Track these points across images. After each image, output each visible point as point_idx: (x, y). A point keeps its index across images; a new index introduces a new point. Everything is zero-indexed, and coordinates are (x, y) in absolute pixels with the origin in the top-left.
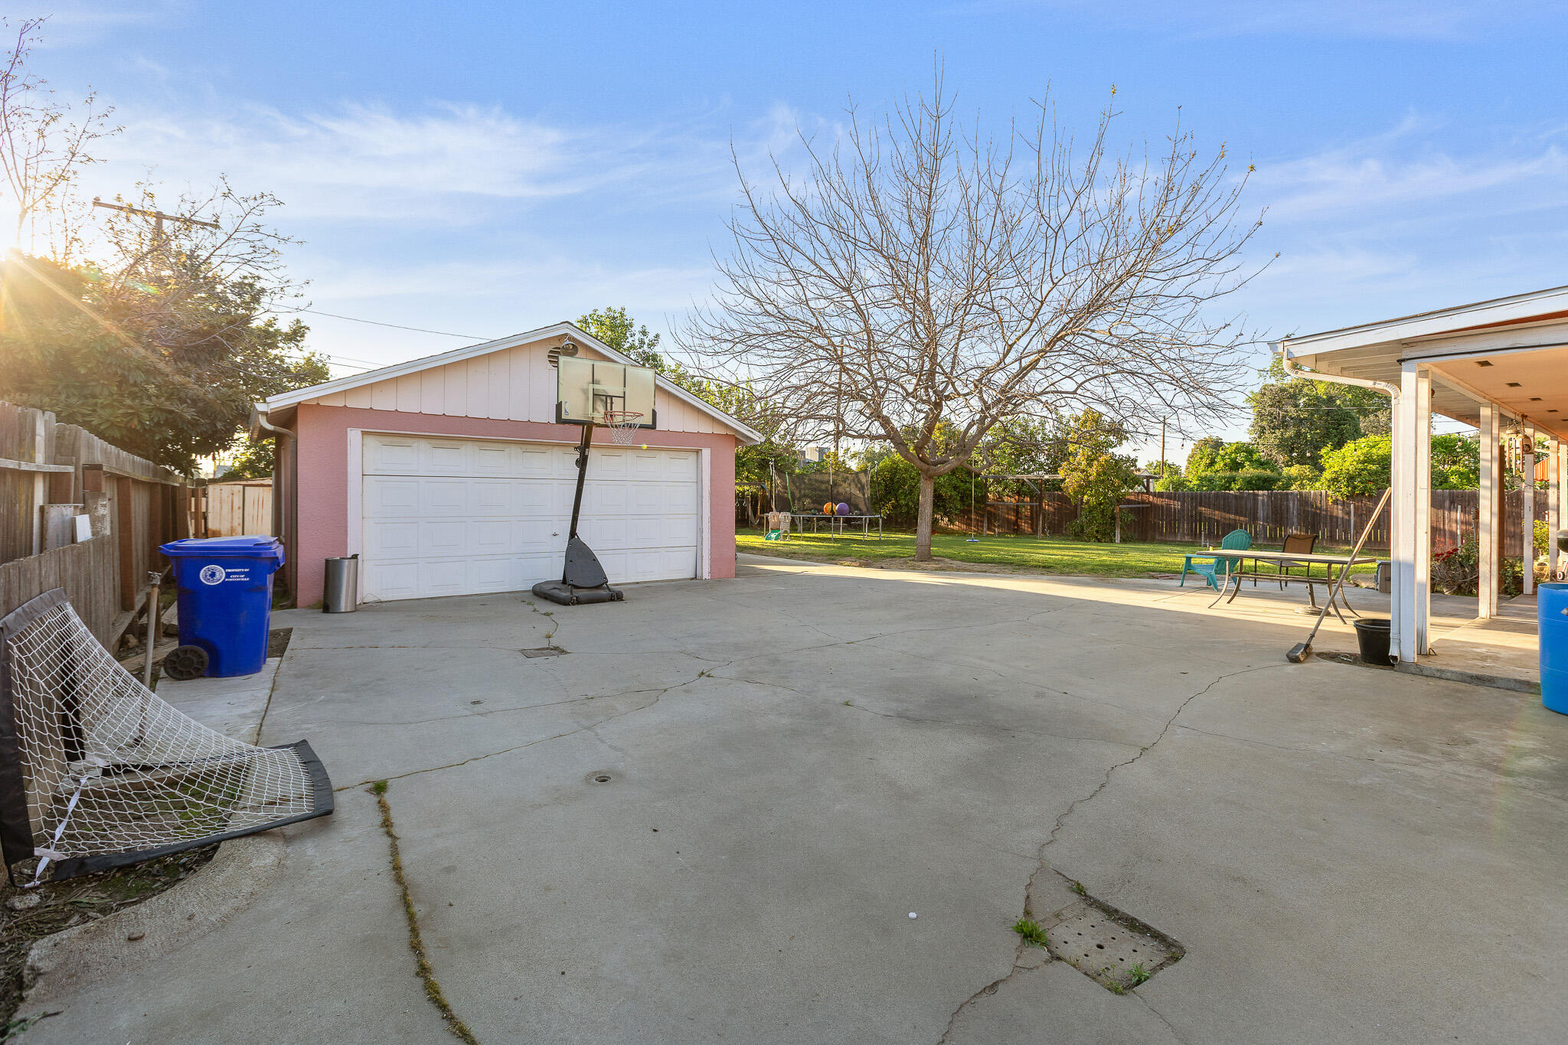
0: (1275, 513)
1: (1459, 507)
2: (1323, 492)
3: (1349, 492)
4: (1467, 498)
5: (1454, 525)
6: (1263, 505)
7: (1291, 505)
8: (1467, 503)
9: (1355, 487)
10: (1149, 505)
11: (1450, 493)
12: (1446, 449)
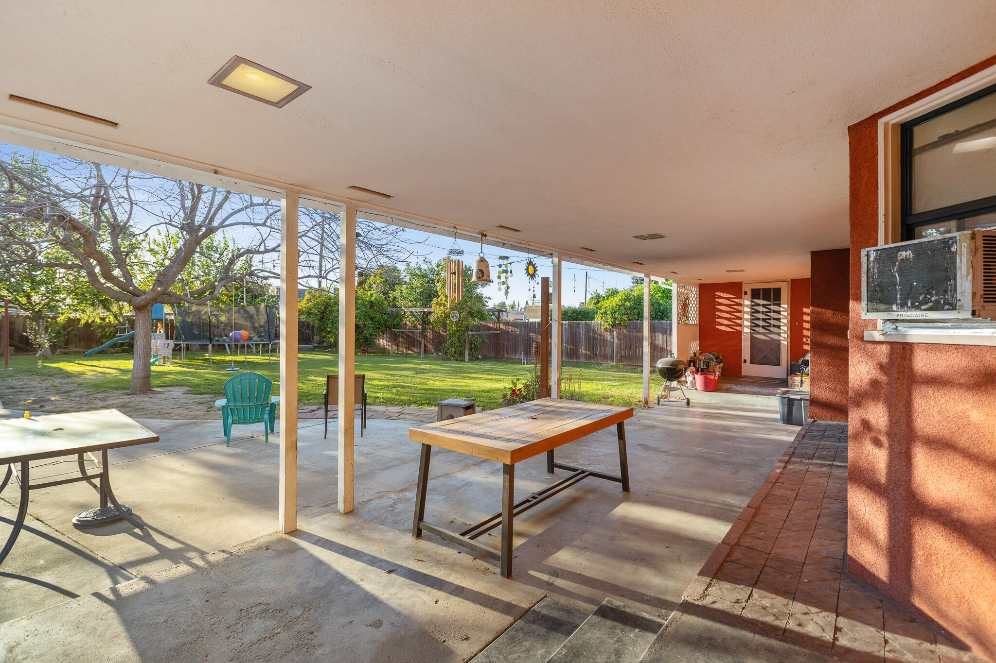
0: (572, 338)
2: (599, 322)
3: (612, 322)
6: (566, 332)
7: (581, 331)
9: (616, 319)
10: (499, 332)
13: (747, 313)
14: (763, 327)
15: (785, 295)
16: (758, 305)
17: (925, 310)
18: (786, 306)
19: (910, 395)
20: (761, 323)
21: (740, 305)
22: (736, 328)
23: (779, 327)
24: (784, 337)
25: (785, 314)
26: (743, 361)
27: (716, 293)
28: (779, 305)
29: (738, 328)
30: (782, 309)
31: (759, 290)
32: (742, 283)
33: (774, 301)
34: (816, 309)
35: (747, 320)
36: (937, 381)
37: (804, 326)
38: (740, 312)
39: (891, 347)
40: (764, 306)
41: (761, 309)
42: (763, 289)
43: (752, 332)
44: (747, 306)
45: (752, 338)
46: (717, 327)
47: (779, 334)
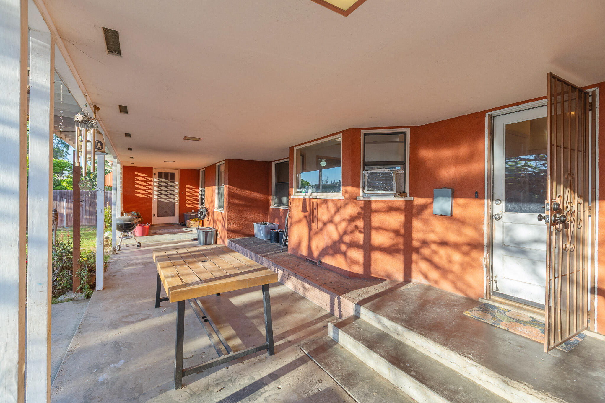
1: (65, 200)
4: (69, 194)
5: (62, 210)
8: (69, 197)
11: (60, 192)
12: (61, 167)
13: (155, 186)
14: (165, 195)
15: (177, 177)
16: (162, 182)
17: (384, 191)
18: (178, 183)
19: (371, 215)
20: (163, 192)
21: (151, 181)
22: (148, 195)
23: (174, 195)
24: (176, 201)
25: (177, 187)
26: (153, 215)
27: (135, 173)
28: (174, 182)
29: (150, 196)
30: (175, 185)
31: (162, 173)
32: (152, 168)
33: (170, 180)
34: (230, 186)
35: (155, 190)
36: (378, 211)
37: (186, 194)
38: (151, 185)
39: (365, 202)
40: (165, 182)
41: (163, 184)
42: (164, 173)
43: (159, 197)
44: (155, 182)
45: (159, 201)
46: (136, 195)
47: (174, 199)
